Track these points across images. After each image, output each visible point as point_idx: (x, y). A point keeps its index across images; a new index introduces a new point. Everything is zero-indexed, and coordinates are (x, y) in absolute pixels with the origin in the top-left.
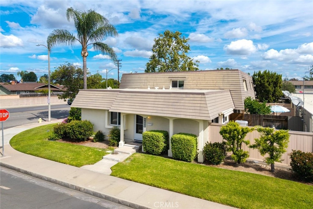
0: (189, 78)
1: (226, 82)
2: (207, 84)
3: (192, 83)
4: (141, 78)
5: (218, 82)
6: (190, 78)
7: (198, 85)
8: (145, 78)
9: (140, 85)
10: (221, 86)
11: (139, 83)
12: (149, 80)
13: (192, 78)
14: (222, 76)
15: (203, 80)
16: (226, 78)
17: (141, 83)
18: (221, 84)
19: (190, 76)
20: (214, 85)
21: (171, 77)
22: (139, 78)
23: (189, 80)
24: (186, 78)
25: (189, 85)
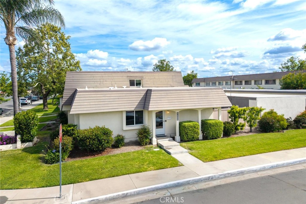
0: (146, 78)
1: (175, 81)
2: (161, 82)
3: (150, 82)
4: (94, 77)
5: (169, 81)
6: (148, 78)
7: (155, 84)
8: (100, 77)
9: (94, 84)
10: (172, 84)
11: (94, 82)
12: (105, 79)
13: (149, 78)
14: (171, 76)
15: (158, 79)
16: (174, 78)
17: (95, 82)
18: (172, 82)
19: (147, 76)
20: (167, 84)
21: (130, 76)
22: (91, 77)
23: (146, 79)
24: (144, 78)
25: (148, 84)
